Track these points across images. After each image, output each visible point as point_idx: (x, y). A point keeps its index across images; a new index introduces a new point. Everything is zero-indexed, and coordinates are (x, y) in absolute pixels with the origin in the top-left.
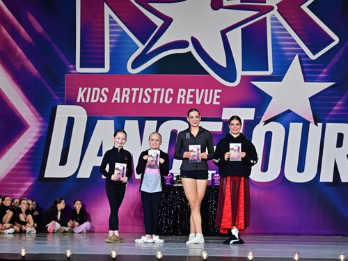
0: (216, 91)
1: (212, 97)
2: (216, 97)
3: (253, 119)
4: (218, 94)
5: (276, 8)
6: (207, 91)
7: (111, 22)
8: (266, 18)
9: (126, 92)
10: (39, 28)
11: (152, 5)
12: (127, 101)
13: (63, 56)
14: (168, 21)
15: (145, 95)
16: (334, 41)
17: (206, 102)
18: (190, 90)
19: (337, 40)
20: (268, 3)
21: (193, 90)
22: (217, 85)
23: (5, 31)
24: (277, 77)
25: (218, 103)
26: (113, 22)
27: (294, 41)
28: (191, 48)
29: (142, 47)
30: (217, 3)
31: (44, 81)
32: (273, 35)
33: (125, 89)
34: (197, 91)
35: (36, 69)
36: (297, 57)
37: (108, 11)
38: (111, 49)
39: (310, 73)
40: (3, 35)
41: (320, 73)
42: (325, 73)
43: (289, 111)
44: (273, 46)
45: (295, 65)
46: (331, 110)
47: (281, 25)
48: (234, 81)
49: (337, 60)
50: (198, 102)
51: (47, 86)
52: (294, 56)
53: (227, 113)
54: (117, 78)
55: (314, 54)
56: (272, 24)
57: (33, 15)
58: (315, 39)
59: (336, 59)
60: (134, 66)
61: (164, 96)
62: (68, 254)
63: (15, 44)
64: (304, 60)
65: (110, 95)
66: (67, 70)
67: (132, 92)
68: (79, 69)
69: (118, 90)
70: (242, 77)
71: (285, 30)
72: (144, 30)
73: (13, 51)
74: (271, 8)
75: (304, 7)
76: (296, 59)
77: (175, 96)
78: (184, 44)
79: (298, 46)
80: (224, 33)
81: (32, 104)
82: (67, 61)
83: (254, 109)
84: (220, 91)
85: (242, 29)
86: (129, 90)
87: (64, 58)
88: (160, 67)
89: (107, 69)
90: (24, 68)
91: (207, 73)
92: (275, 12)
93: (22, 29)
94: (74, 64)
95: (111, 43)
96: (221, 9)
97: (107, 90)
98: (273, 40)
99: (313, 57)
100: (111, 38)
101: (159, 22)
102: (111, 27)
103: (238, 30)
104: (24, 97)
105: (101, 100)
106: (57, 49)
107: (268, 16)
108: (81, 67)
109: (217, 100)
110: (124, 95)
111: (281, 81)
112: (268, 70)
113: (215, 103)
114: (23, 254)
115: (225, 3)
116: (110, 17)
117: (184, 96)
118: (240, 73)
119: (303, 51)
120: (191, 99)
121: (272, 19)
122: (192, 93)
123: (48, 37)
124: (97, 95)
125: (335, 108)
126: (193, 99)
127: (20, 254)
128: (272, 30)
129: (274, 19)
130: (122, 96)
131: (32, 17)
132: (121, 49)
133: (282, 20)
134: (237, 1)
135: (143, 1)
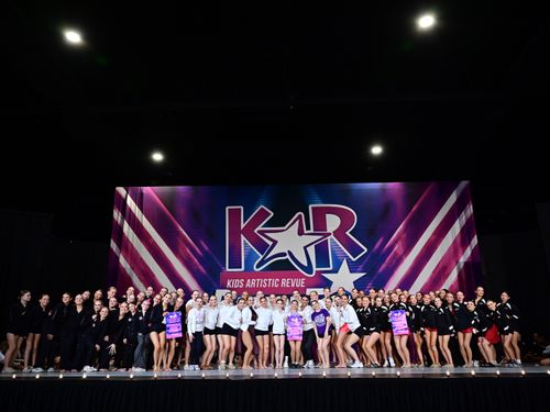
0: (302, 280)
1: (301, 283)
4: (304, 281)
5: (332, 234)
6: (297, 279)
8: (327, 239)
10: (207, 248)
11: (267, 234)
12: (254, 286)
13: (218, 262)
14: (275, 242)
15: (264, 283)
17: (297, 286)
18: (288, 280)
19: (366, 250)
20: (328, 231)
21: (290, 279)
22: (302, 276)
23: (188, 250)
24: (335, 271)
25: (304, 286)
26: (245, 244)
28: (288, 257)
29: (261, 257)
30: (301, 233)
31: (209, 277)
33: (253, 280)
34: (292, 279)
35: (205, 270)
36: (345, 260)
37: (243, 238)
39: (353, 268)
40: (187, 252)
41: (358, 268)
42: (361, 268)
45: (345, 264)
49: (367, 261)
52: (343, 260)
53: (309, 291)
54: (249, 274)
55: (354, 258)
57: (204, 241)
58: (355, 250)
60: (257, 267)
61: (274, 283)
63: (193, 256)
64: (349, 261)
65: (245, 283)
66: (221, 270)
67: (257, 281)
68: (228, 270)
69: (249, 280)
70: (316, 271)
72: (263, 247)
73: (193, 261)
74: (330, 234)
75: (347, 233)
76: (345, 262)
77: (280, 283)
78: (284, 254)
80: (305, 248)
82: (221, 265)
84: (305, 279)
85: (315, 246)
86: (255, 280)
87: (220, 263)
88: (271, 267)
89: (243, 269)
90: (199, 270)
92: (332, 236)
93: (197, 249)
94: (225, 267)
96: (303, 236)
97: (243, 281)
98: (332, 251)
99: (354, 260)
100: (245, 252)
101: (270, 243)
103: (313, 246)
105: (240, 286)
106: (216, 259)
107: (329, 238)
108: (229, 268)
109: (303, 284)
113: (302, 286)
115: (306, 232)
116: (244, 241)
117: (285, 283)
118: (315, 269)
123: (211, 252)
124: (238, 283)
126: (290, 284)
129: (332, 239)
130: (251, 283)
131: (202, 243)
132: (250, 258)
133: (335, 240)
134: (312, 231)
135: (261, 232)
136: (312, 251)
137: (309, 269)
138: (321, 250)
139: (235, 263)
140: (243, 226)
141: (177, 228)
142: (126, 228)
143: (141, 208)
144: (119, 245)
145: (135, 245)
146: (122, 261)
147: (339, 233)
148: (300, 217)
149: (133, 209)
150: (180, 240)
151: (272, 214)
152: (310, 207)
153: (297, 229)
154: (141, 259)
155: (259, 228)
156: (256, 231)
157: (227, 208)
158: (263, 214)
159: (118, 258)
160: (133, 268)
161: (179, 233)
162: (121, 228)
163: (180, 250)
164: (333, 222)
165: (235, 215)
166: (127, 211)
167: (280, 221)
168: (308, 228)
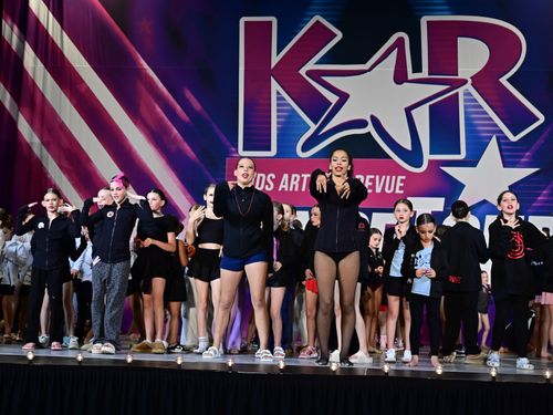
0: (400, 178)
1: (395, 185)
2: (399, 184)
3: (442, 210)
4: (402, 181)
5: (470, 81)
6: (388, 177)
7: (278, 99)
8: (457, 94)
9: (296, 179)
10: (197, 106)
12: (296, 189)
13: (223, 137)
14: (344, 97)
16: (538, 119)
17: (387, 191)
18: (368, 177)
19: (542, 118)
20: (461, 76)
21: (372, 177)
22: (399, 171)
23: (159, 110)
24: (471, 162)
25: (402, 192)
26: (280, 99)
27: (491, 119)
28: (370, 128)
29: (313, 127)
31: (202, 166)
32: (466, 113)
33: (294, 176)
34: (377, 177)
35: (194, 151)
36: (494, 139)
37: (275, 86)
38: (278, 129)
39: (510, 157)
40: (157, 114)
41: (522, 157)
42: (527, 157)
43: (485, 202)
44: (466, 125)
45: (492, 151)
46: (534, 201)
47: (476, 101)
48: (420, 166)
49: (543, 141)
50: (378, 190)
51: (207, 173)
52: (490, 138)
54: (285, 162)
55: (515, 135)
56: (465, 100)
57: (191, 92)
58: (517, 118)
59: (540, 141)
60: (305, 148)
62: (230, 364)
63: (170, 123)
64: (502, 140)
65: (277, 182)
66: (227, 153)
67: (302, 179)
68: (242, 153)
69: (286, 176)
70: (430, 162)
71: (480, 107)
72: (316, 107)
73: (167, 132)
74: (465, 82)
75: (504, 80)
78: (362, 124)
79: (496, 125)
80: (408, 111)
81: (189, 191)
82: (228, 143)
83: (443, 199)
84: (404, 177)
85: (430, 106)
86: (298, 176)
87: (225, 139)
89: (273, 152)
90: (180, 151)
91: (388, 157)
92: (469, 87)
93: (178, 107)
94: (237, 146)
95: (278, 123)
96: (405, 84)
97: (274, 177)
98: (466, 119)
99: (513, 139)
100: (278, 117)
101: (333, 99)
102: (278, 105)
104: (179, 183)
105: (267, 188)
106: (217, 130)
107: (461, 91)
108: (244, 149)
109: (401, 188)
110: (292, 183)
111: (475, 166)
112: (459, 153)
113: (398, 191)
114: (179, 362)
115: (411, 76)
116: (278, 93)
118: (427, 156)
119: (501, 132)
120: (370, 187)
121: (465, 94)
122: (371, 180)
123: (206, 115)
124: (262, 182)
125: (540, 198)
126: (373, 187)
127: (175, 363)
128: (465, 107)
129: (467, 94)
130: (290, 183)
131: (189, 95)
132: (290, 129)
133: (476, 96)
134: (425, 74)
135: (315, 75)
136: (422, 117)
137: (414, 156)
138: (444, 116)
139: (257, 140)
140: (275, 59)
141: (134, 62)
142: (30, 60)
143: (59, 16)
144: (16, 96)
145: (48, 97)
146: (24, 127)
147: (484, 81)
148: (400, 42)
149: (43, 20)
150: (142, 88)
151: (340, 35)
152: (424, 21)
153: (393, 69)
154: (62, 126)
155: (311, 65)
156: (303, 72)
157: (243, 21)
158: (321, 35)
159: (14, 124)
160: (45, 144)
161: (140, 73)
162: (19, 60)
163: (143, 109)
164: (472, 56)
165: (258, 35)
166: (31, 22)
167: (355, 52)
168: (418, 68)
